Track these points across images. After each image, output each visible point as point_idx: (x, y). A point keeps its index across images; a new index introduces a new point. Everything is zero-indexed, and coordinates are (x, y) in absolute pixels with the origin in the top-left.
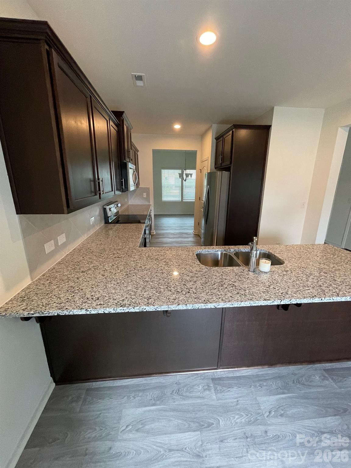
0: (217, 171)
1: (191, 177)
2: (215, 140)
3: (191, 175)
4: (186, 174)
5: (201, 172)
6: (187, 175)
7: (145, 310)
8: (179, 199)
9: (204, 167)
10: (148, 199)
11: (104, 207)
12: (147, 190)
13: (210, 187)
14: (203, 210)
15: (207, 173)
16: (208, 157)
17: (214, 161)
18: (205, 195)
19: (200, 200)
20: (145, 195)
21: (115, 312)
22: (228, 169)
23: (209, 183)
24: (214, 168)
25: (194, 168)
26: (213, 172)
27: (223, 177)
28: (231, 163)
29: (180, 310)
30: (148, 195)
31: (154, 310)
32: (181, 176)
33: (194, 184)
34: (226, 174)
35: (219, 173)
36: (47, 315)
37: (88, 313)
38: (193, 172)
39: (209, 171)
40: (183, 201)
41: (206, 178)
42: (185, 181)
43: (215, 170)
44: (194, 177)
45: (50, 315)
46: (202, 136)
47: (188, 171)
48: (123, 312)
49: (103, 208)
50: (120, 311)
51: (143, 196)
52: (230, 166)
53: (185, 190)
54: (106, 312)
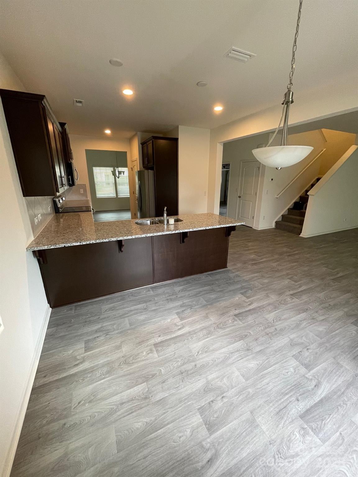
0: (145, 169)
1: (124, 174)
2: (141, 145)
3: (124, 172)
4: (118, 171)
5: (132, 170)
6: (120, 173)
7: (111, 240)
8: (113, 195)
9: (134, 166)
10: (85, 194)
11: (54, 199)
12: (84, 186)
13: (140, 182)
14: (137, 202)
15: (137, 171)
16: (137, 158)
17: (141, 161)
18: (137, 189)
19: (134, 194)
20: (82, 191)
21: (95, 242)
22: (152, 169)
23: (140, 179)
24: (143, 167)
25: (126, 166)
26: (142, 171)
27: (150, 175)
28: (154, 164)
29: (129, 239)
30: (85, 191)
31: (116, 240)
32: (114, 173)
33: (127, 181)
34: (151, 172)
35: (146, 171)
36: (58, 247)
37: (81, 244)
38: (125, 170)
39: (139, 170)
40: (118, 197)
41: (137, 175)
42: (119, 178)
43: (143, 169)
44: (126, 174)
45: (60, 247)
46: (130, 140)
47: (120, 169)
48: (100, 242)
49: (52, 201)
50: (98, 242)
51: (80, 192)
52: (153, 166)
53: (119, 187)
54: (91, 243)
